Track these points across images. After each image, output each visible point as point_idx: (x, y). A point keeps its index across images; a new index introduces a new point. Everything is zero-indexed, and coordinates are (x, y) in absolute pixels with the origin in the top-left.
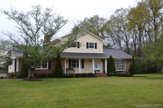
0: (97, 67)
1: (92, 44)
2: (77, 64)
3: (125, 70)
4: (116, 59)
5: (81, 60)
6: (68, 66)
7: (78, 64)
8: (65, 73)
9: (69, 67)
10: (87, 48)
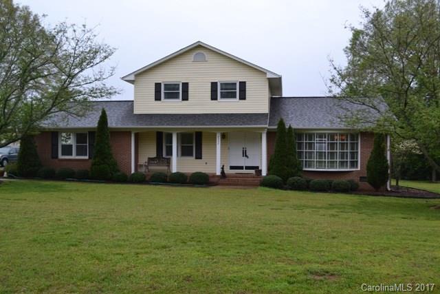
0: (246, 156)
1: (231, 87)
2: (167, 147)
3: (359, 169)
4: (315, 132)
5: (178, 134)
6: (155, 150)
7: (171, 147)
8: (133, 172)
9: (157, 155)
10: (212, 99)
